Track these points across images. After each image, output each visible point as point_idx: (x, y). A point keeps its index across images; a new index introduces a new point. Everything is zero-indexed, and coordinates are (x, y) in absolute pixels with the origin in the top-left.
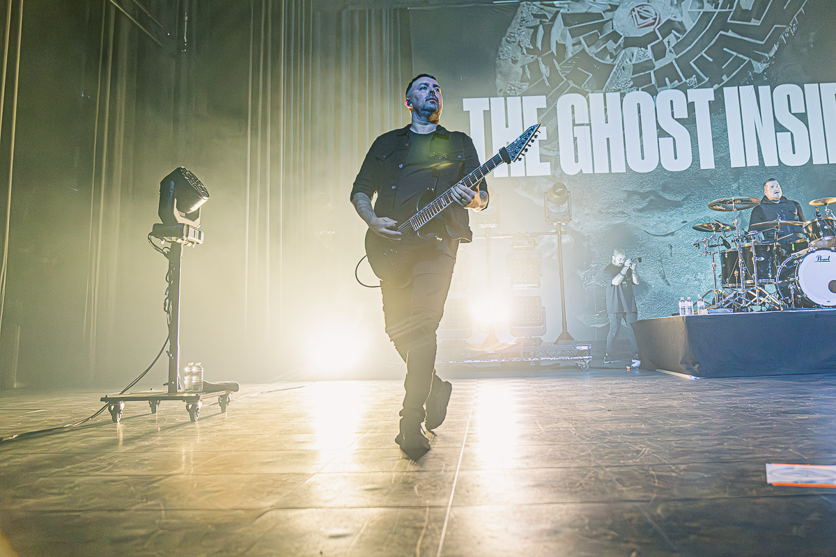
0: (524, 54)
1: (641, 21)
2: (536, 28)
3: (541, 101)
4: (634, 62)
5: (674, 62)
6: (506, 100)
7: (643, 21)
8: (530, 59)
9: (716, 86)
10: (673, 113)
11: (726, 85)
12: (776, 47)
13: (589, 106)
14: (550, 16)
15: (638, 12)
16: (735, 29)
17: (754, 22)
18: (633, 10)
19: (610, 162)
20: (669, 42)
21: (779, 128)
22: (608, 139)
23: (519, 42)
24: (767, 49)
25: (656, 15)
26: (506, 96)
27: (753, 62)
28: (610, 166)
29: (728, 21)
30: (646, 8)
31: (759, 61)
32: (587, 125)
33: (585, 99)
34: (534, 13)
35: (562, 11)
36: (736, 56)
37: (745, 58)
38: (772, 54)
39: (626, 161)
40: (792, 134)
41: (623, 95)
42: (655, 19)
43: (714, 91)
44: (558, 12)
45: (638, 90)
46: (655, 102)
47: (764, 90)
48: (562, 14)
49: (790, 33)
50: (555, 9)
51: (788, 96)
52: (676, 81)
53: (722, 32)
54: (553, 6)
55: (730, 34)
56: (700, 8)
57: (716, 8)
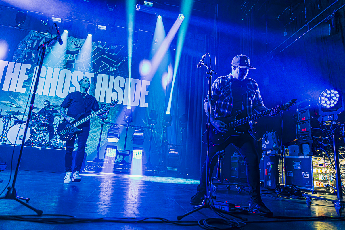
0: (27, 48)
1: (74, 46)
2: (34, 41)
3: (29, 66)
4: (68, 59)
5: (83, 62)
6: (15, 63)
7: (75, 46)
8: (29, 50)
9: (95, 73)
10: (77, 79)
11: (99, 73)
12: (120, 64)
13: (47, 71)
14: (41, 37)
15: (74, 43)
16: (107, 55)
17: (114, 54)
18: (73, 42)
19: (49, 92)
20: (83, 55)
21: (114, 90)
22: (51, 84)
23: (27, 44)
24: (117, 64)
25: (81, 45)
26: (15, 62)
27: (110, 67)
28: (49, 93)
29: (105, 52)
30: (77, 42)
31: (113, 67)
32: (44, 78)
33: (46, 69)
34: (35, 35)
35: (46, 37)
36: (105, 64)
37: (108, 65)
38: (118, 66)
39: (56, 92)
40: (118, 93)
41: (61, 70)
42: (80, 46)
43: (94, 74)
44: (44, 37)
45: (67, 69)
46: (72, 74)
47: (112, 77)
48: (46, 38)
49: (125, 60)
50: (43, 35)
51: (120, 81)
52: (82, 69)
53: (102, 55)
54: (43, 34)
55: (105, 56)
56: (96, 46)
57: (102, 47)
